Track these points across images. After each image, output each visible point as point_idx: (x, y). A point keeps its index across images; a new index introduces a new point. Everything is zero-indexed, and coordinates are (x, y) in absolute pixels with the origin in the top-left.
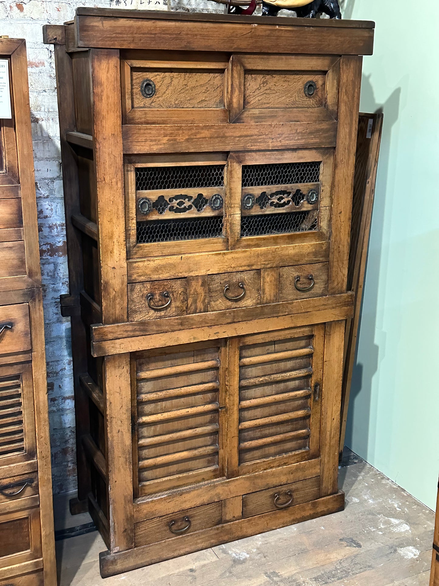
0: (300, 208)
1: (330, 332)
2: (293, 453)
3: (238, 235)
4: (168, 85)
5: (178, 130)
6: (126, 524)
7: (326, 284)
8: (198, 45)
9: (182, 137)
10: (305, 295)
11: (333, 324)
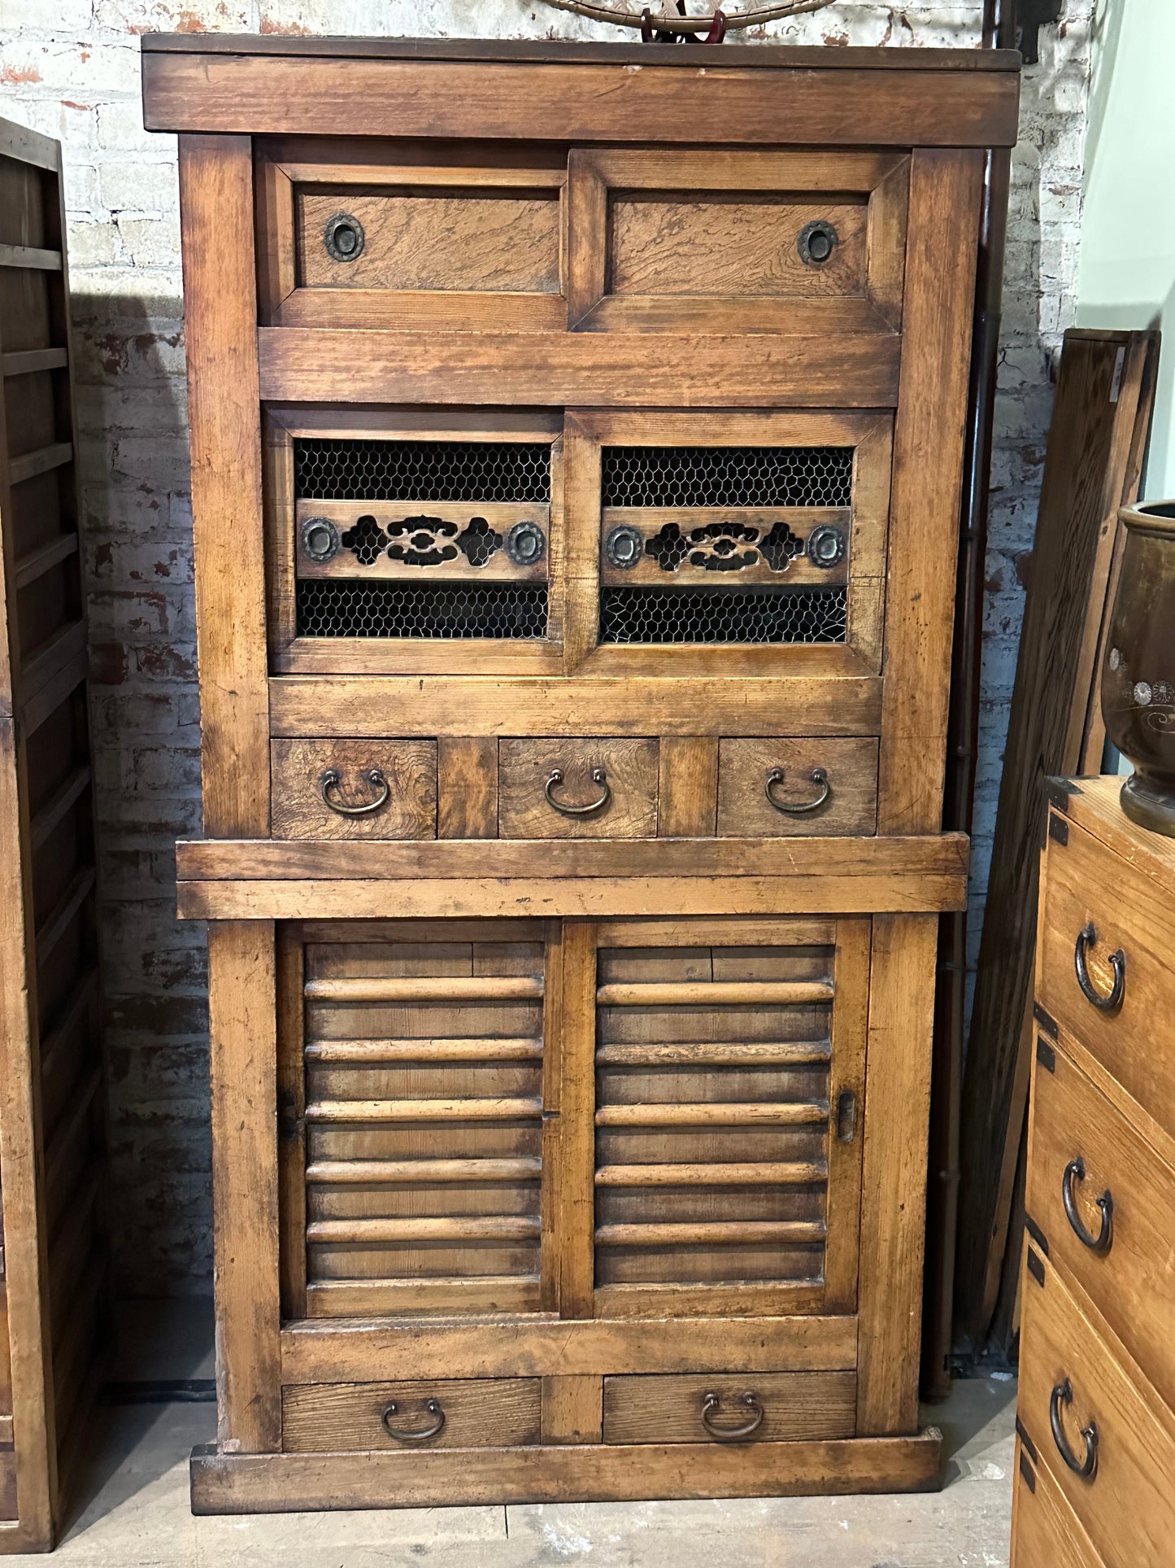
0: (788, 575)
1: (886, 944)
2: (771, 1285)
3: (590, 637)
4: (398, 229)
5: (410, 344)
6: (259, 1382)
7: (870, 802)
8: (467, 123)
9: (423, 364)
10: (803, 826)
11: (898, 920)
